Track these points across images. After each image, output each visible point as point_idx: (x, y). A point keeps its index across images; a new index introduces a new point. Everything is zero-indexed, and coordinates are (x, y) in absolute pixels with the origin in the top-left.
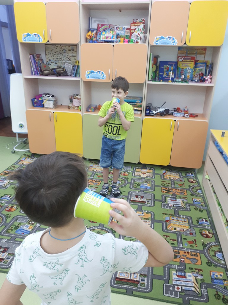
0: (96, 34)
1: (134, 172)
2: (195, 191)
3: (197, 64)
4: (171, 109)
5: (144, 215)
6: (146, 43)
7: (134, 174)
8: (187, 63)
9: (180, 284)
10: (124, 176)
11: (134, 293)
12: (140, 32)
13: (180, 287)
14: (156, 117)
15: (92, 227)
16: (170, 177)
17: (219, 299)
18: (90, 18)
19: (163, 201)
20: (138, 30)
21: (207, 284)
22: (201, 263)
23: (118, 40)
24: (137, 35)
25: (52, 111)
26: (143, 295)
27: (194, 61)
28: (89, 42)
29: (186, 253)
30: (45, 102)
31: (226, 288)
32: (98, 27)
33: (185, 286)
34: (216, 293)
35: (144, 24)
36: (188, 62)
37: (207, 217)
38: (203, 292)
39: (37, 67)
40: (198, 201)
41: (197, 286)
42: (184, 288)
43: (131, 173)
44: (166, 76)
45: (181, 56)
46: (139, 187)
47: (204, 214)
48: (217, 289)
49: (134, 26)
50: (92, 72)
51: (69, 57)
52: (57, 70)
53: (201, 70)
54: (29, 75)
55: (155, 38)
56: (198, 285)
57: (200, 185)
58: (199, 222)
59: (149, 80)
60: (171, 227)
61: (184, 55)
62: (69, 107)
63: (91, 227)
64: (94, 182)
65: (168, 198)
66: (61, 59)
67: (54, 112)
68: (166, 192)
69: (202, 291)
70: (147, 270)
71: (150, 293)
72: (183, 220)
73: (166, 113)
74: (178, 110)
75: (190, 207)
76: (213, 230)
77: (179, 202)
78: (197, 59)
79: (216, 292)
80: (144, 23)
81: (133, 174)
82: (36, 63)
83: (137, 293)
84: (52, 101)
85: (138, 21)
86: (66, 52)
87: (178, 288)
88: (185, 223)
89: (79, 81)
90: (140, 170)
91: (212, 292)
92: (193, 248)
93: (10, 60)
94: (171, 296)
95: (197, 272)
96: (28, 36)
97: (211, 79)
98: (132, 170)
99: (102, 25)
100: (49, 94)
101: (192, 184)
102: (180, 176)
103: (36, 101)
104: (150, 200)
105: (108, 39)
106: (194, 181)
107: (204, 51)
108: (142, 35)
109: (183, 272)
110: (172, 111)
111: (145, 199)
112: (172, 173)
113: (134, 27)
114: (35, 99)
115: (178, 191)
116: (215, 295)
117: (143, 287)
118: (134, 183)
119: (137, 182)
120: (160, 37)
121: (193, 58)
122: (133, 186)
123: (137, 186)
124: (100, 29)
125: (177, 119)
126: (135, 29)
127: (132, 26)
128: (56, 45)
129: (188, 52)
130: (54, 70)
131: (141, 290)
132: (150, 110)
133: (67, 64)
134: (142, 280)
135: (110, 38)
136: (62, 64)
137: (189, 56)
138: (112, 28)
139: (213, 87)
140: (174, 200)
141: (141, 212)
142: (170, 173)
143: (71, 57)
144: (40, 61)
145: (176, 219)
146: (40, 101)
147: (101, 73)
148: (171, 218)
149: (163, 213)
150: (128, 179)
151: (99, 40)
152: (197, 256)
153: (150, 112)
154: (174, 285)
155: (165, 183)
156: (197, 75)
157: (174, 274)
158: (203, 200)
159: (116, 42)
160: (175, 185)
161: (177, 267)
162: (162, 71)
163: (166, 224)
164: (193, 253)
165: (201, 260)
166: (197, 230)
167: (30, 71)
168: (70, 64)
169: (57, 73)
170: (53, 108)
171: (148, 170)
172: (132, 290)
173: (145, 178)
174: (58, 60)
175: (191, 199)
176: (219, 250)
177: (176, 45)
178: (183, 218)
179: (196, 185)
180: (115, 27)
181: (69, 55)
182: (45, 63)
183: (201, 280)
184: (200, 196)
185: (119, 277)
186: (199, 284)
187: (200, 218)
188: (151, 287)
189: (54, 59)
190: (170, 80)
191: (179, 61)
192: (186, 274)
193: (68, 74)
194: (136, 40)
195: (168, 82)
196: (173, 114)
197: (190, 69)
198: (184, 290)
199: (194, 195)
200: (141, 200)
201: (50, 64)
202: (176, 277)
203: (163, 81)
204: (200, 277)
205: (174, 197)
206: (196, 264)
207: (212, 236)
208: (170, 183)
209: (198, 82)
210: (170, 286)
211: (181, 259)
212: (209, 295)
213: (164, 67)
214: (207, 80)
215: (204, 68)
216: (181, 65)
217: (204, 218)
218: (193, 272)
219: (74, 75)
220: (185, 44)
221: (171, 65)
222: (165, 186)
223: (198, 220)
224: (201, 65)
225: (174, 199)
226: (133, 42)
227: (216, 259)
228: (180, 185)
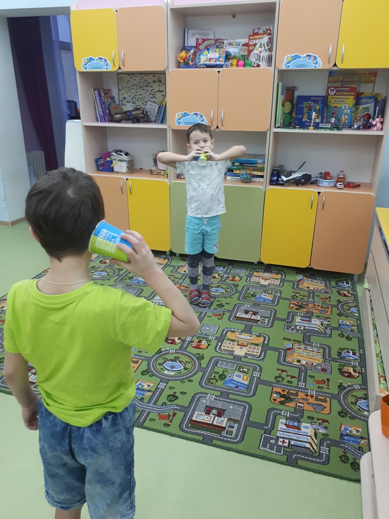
0: (195, 54)
1: (250, 276)
2: (347, 309)
3: (361, 99)
4: (314, 174)
5: (252, 338)
6: (271, 66)
7: (250, 280)
8: (342, 98)
9: (288, 437)
10: (232, 282)
11: (214, 442)
12: (263, 49)
13: (287, 441)
14: (287, 186)
15: (169, 350)
16: (308, 286)
17: (345, 463)
18: (186, 29)
19: (289, 321)
20: (261, 47)
21: (331, 440)
22: (329, 412)
23: (229, 63)
24: (258, 53)
25: (124, 177)
26: (228, 446)
27: (353, 94)
28: (183, 68)
29: (308, 395)
30: (115, 163)
31: (361, 449)
32: (197, 44)
33: (296, 440)
34: (343, 454)
35: (270, 36)
36: (345, 95)
37: (357, 348)
38: (323, 451)
39: (104, 110)
40: (348, 323)
41: (314, 442)
42: (293, 442)
43: (244, 278)
44: (307, 121)
45: (332, 87)
46: (253, 299)
47: (354, 344)
48: (347, 448)
49: (254, 39)
50: (186, 114)
51: (154, 92)
52: (133, 113)
53: (367, 109)
54: (93, 122)
55: (286, 57)
56: (316, 441)
57: (358, 301)
58: (341, 355)
59: (277, 126)
60: (292, 358)
61: (339, 85)
62: (151, 172)
63: (167, 350)
64: (184, 288)
65: (298, 317)
66: (141, 97)
67: (127, 179)
68: (296, 309)
69: (322, 449)
70: (241, 414)
71: (238, 444)
72: (315, 350)
73: (306, 180)
74: (326, 176)
75: (331, 332)
76: (361, 367)
77: (316, 323)
78: (360, 92)
79: (344, 452)
80: (269, 34)
81: (247, 279)
82: (102, 103)
83: (219, 443)
84: (125, 161)
85: (261, 31)
86: (149, 85)
87: (284, 442)
88: (318, 355)
89: (166, 129)
90: (261, 274)
91: (336, 452)
92: (322, 390)
93: (73, 101)
94: (269, 451)
95: (319, 424)
96: (90, 61)
97: (382, 123)
98: (248, 273)
99: (204, 40)
100: (121, 151)
101: (343, 299)
102: (326, 285)
103: (102, 161)
104: (267, 318)
105: (212, 62)
106: (349, 293)
107: (372, 77)
108: (265, 54)
109: (296, 422)
110: (316, 177)
111: (260, 317)
112: (315, 281)
113: (254, 42)
114: (102, 158)
115: (317, 308)
116: (340, 457)
117: (230, 436)
118: (246, 293)
119: (251, 291)
120: (294, 55)
121: (352, 90)
122: (244, 297)
123: (250, 298)
124: (201, 47)
125: (322, 190)
126: (255, 45)
127: (251, 40)
128: (134, 75)
129: (346, 80)
130: (128, 113)
131: (225, 439)
132: (279, 176)
133: (150, 103)
134: (230, 426)
135: (214, 60)
136: (143, 104)
137: (348, 86)
138: (221, 44)
139: (383, 136)
140: (307, 321)
141: (249, 335)
142: (310, 280)
143: (156, 92)
144: (109, 99)
145: (304, 348)
146: (108, 161)
147: (199, 116)
148: (296, 346)
149: (284, 339)
150: (238, 286)
151: (199, 64)
152: (326, 401)
153: (278, 178)
154: (278, 437)
155: (297, 295)
156: (361, 118)
157: (282, 423)
158: (357, 322)
159: (227, 66)
160: (314, 299)
161: (288, 414)
162: (300, 111)
163: (285, 353)
164: (319, 397)
165: (330, 408)
166: (335, 366)
167: (94, 116)
168: (154, 104)
169: (134, 118)
170: (127, 173)
171: (274, 274)
172: (213, 438)
173: (267, 287)
174: (137, 97)
175: (335, 321)
176: (364, 396)
177: (320, 68)
178: (317, 347)
179: (350, 299)
180: (225, 42)
181: (153, 89)
182: (117, 102)
183: (323, 434)
184: (353, 317)
185: (195, 420)
186: (319, 440)
187: (344, 349)
188: (242, 438)
189: (131, 97)
190: (311, 126)
191: (329, 95)
192: (301, 425)
193: (152, 120)
194: (257, 62)
195: (307, 129)
196: (318, 182)
197: (347, 107)
198: (292, 445)
199: (343, 315)
200: (252, 318)
201: (125, 103)
202: (285, 427)
203: (300, 128)
204: (322, 431)
205: (308, 316)
206: (321, 412)
207: (359, 376)
208: (307, 295)
209: (358, 128)
210: (272, 439)
211: (298, 404)
212: (331, 455)
213: (304, 106)
214: (375, 125)
215: (371, 106)
216: (333, 100)
217: (351, 350)
218: (313, 423)
219: (160, 121)
220: (335, 65)
221: (316, 102)
222: (298, 299)
223: (340, 351)
224: (367, 100)
225: (308, 319)
226: (251, 65)
227: (355, 408)
228: (322, 299)
